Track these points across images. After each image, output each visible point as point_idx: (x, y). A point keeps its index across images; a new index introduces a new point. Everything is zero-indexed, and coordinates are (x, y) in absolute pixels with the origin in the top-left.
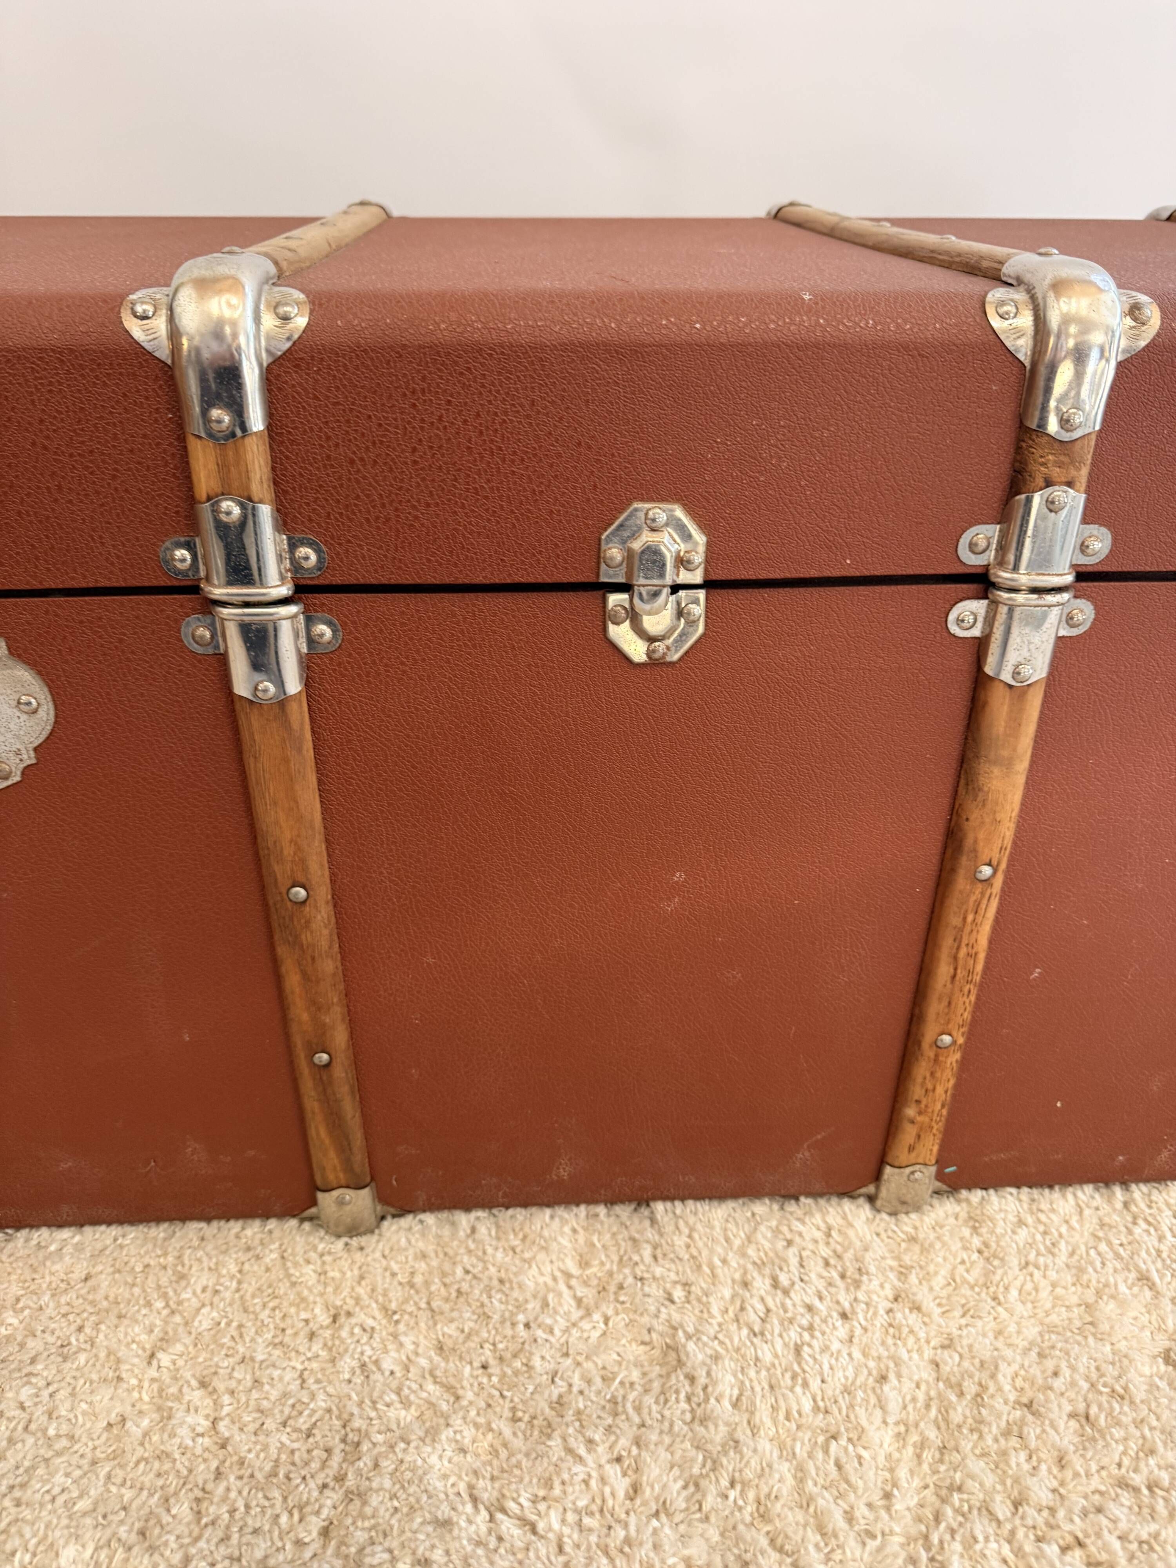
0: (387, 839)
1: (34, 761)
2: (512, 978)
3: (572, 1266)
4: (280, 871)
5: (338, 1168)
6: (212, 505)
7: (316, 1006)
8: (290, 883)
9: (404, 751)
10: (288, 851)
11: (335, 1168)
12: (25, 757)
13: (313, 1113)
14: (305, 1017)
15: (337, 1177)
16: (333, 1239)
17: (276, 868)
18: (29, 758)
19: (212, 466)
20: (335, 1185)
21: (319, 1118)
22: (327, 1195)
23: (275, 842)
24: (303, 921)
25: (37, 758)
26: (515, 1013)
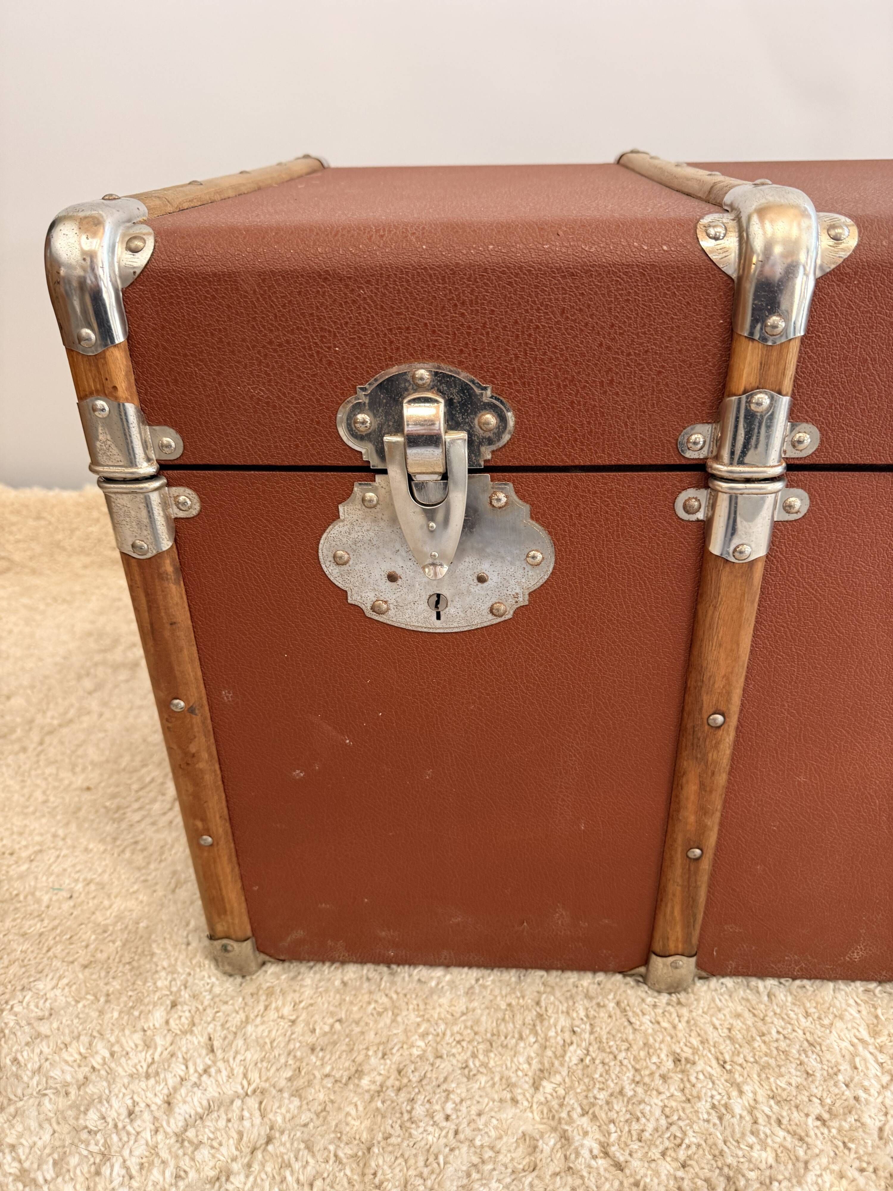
0: (797, 678)
1: (527, 603)
2: (866, 797)
3: (864, 1034)
4: (707, 701)
5: (680, 939)
6: (747, 397)
7: (703, 810)
8: (712, 711)
9: (833, 605)
10: (719, 684)
11: (677, 939)
12: (521, 599)
13: (674, 895)
14: (692, 819)
15: (676, 947)
16: (656, 994)
17: (705, 698)
18: (523, 600)
19: (756, 364)
20: (673, 953)
21: (678, 900)
22: (659, 959)
23: (710, 677)
24: (714, 742)
25: (529, 601)
26: (860, 827)
